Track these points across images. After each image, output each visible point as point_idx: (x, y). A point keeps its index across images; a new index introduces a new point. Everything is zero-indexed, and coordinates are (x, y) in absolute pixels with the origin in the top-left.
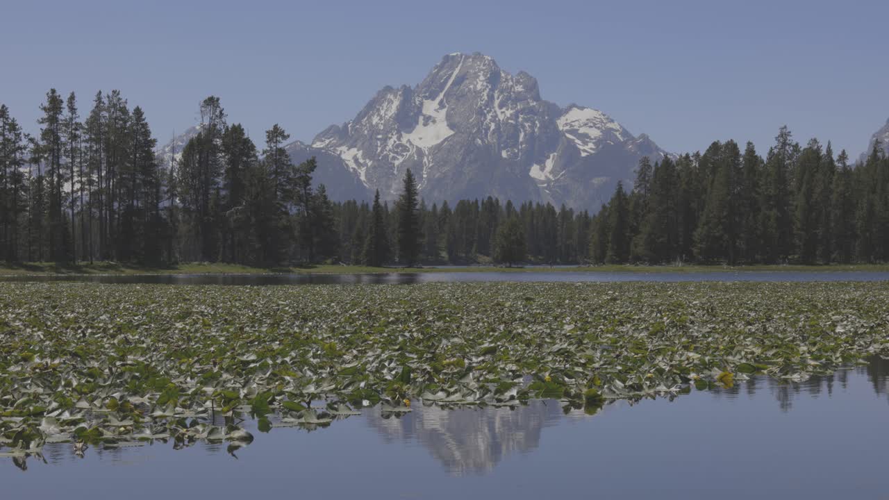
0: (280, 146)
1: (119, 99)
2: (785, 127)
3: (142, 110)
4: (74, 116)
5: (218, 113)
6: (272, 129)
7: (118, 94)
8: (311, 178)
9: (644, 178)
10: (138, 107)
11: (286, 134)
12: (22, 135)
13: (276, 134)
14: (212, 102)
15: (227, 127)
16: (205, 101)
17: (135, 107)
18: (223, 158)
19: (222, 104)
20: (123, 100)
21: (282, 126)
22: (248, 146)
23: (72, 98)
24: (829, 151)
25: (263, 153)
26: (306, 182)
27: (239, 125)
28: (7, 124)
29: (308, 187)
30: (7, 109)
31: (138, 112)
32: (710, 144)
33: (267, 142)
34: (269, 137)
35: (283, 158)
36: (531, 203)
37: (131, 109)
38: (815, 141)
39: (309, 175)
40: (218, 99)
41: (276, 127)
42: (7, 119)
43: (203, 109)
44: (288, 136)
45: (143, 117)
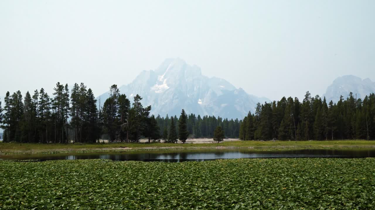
0: (139, 102)
1: (84, 86)
2: (308, 92)
3: (92, 90)
4: (68, 92)
5: (116, 90)
6: (136, 96)
7: (83, 84)
8: (149, 113)
9: (258, 110)
10: (90, 89)
11: (141, 98)
12: (50, 99)
13: (137, 98)
14: (114, 86)
15: (120, 95)
16: (112, 86)
17: (89, 89)
18: (117, 106)
19: (118, 87)
20: (85, 86)
21: (140, 95)
22: (127, 102)
23: (67, 85)
24: (325, 100)
25: (133, 105)
26: (148, 114)
27: (125, 95)
28: (43, 95)
29: (148, 116)
30: (43, 90)
31: (90, 91)
32: (282, 98)
33: (134, 101)
34: (135, 99)
35: (140, 106)
36: (207, 116)
37: (87, 89)
38: (318, 96)
39: (149, 112)
40: (116, 86)
41: (137, 95)
42: (43, 93)
43: (111, 89)
44: (142, 98)
45: (92, 92)
